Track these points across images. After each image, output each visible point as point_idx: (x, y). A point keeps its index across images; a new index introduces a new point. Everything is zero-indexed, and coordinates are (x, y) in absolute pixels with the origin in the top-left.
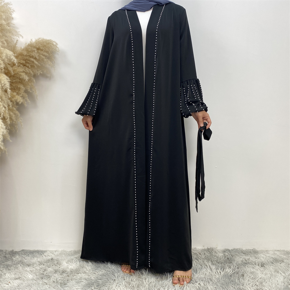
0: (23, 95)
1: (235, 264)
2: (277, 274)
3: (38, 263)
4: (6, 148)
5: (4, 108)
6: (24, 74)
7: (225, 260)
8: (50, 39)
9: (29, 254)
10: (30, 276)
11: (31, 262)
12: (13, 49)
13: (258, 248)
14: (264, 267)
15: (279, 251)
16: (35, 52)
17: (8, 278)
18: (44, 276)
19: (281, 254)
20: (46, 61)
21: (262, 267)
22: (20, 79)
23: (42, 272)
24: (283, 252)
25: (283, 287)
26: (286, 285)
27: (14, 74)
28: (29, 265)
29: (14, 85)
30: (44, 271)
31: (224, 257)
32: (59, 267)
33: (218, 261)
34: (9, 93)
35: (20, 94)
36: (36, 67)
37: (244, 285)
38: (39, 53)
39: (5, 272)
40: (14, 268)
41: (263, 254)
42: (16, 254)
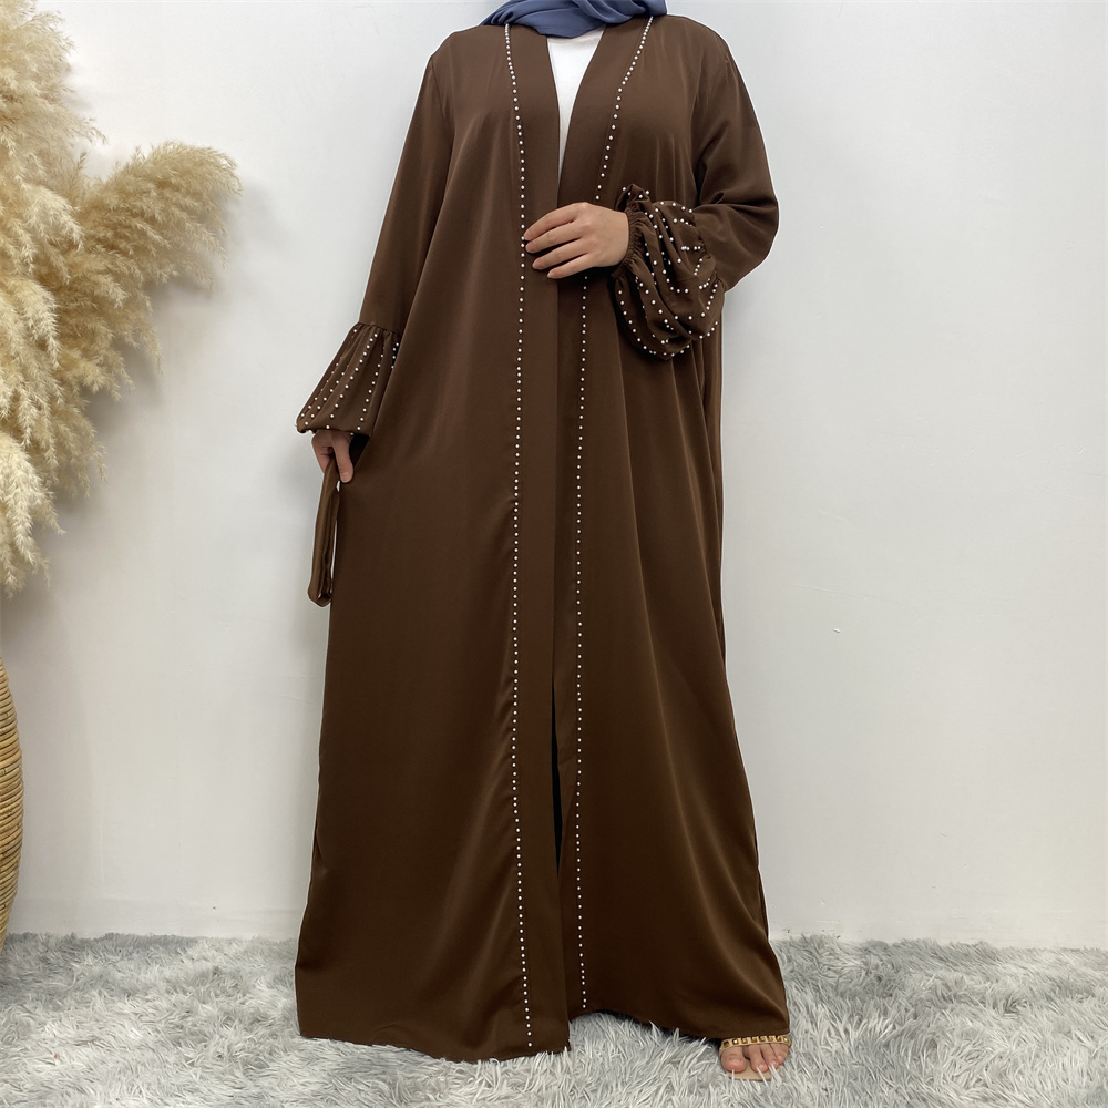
0: (106, 357)
1: (904, 1003)
2: (1065, 1043)
3: (163, 986)
4: (43, 557)
5: (34, 410)
6: (109, 280)
7: (867, 985)
8: (207, 146)
9: (131, 949)
10: (135, 1035)
11: (138, 980)
12: (67, 186)
13: (998, 942)
14: (1017, 1013)
15: (1078, 950)
16: (149, 197)
17: (52, 1041)
18: (183, 1034)
19: (1085, 965)
20: (192, 228)
21: (1010, 1012)
22: (95, 299)
23: (177, 1021)
24: (1093, 958)
25: (1083, 1092)
26: (1097, 1084)
27: (73, 282)
28: (130, 993)
29: (73, 322)
30: (184, 1017)
31: (864, 973)
32: (242, 1000)
33: (841, 989)
34: (54, 353)
35: (96, 353)
36: (154, 251)
37: (936, 1083)
38: (167, 199)
39: (43, 1019)
40: (77, 1002)
41: (1015, 965)
42: (83, 949)
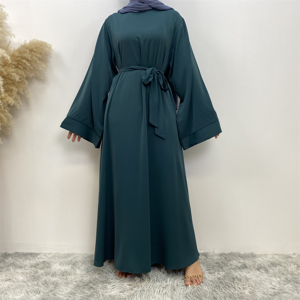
3: (29, 266)
9: (22, 256)
10: (21, 278)
11: (23, 264)
16: (27, 53)
19: (280, 258)
24: (282, 256)
27: (6, 75)
28: (21, 267)
29: (6, 87)
30: (35, 273)
35: (13, 95)
36: (28, 69)
38: (32, 54)
40: (6, 270)
41: (261, 258)
42: (9, 256)
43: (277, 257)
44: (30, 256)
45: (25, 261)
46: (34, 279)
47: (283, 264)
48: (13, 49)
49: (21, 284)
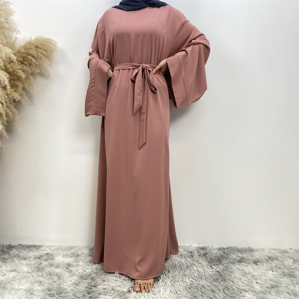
0: (21, 92)
3: (33, 257)
4: (2, 144)
6: (21, 71)
8: (49, 38)
10: (25, 269)
11: (27, 256)
13: (253, 247)
15: (275, 249)
16: (33, 50)
17: (4, 271)
19: (277, 253)
20: (44, 60)
24: (279, 251)
27: (12, 71)
28: (25, 259)
29: (12, 82)
30: (39, 265)
34: (9, 90)
35: (18, 91)
36: (34, 65)
38: (38, 51)
40: (11, 261)
41: (258, 253)
42: (13, 248)
43: (273, 252)
44: (34, 248)
45: (29, 252)
46: (38, 270)
47: (279, 259)
48: (18, 46)
49: (26, 274)
